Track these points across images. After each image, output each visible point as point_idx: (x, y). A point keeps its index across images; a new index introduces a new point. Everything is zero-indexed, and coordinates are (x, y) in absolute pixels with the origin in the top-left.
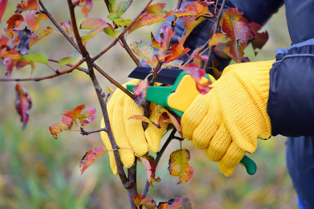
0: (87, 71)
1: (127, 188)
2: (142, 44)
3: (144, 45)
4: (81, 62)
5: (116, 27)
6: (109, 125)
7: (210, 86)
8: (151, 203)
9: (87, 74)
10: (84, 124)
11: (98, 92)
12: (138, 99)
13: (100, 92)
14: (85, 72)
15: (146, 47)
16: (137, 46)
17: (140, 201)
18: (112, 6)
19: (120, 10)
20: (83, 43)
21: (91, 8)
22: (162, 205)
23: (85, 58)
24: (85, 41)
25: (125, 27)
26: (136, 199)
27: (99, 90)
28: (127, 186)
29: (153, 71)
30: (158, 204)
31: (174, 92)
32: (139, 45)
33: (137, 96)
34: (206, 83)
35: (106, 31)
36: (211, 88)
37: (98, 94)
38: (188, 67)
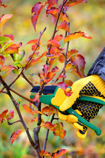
1: (35, 148)
2: (33, 75)
4: (3, 89)
5: (19, 68)
6: (22, 118)
7: (71, 92)
8: (48, 154)
9: (7, 94)
10: (9, 119)
11: (14, 102)
12: (36, 104)
13: (15, 102)
15: (35, 76)
16: (31, 77)
17: (43, 154)
18: (15, 58)
19: (19, 59)
20: (3, 79)
21: (4, 61)
22: (54, 154)
23: (5, 86)
24: (4, 78)
25: (23, 67)
26: (40, 153)
27: (15, 101)
28: (35, 147)
29: (41, 88)
30: (52, 154)
31: (54, 97)
32: (32, 76)
33: (35, 102)
34: (69, 91)
35: (14, 71)
37: (14, 103)
38: (59, 84)
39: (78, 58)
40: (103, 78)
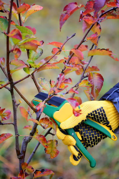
0: (10, 89)
1: (19, 158)
2: (45, 80)
3: (45, 81)
4: (7, 84)
5: (31, 67)
6: (16, 121)
7: (80, 112)
8: (31, 169)
9: (9, 91)
10: (3, 119)
11: (14, 102)
12: (38, 112)
14: (9, 90)
15: (46, 82)
16: (42, 81)
17: (25, 167)
18: (30, 54)
19: (35, 57)
20: (11, 74)
22: (37, 172)
23: (10, 82)
24: (12, 73)
25: (36, 68)
26: (23, 165)
28: (19, 157)
29: (49, 97)
30: (35, 171)
31: (58, 110)
32: (43, 80)
33: (38, 110)
34: (78, 111)
35: (25, 69)
36: (81, 114)
38: (70, 99)
39: (98, 78)
40: (117, 108)
